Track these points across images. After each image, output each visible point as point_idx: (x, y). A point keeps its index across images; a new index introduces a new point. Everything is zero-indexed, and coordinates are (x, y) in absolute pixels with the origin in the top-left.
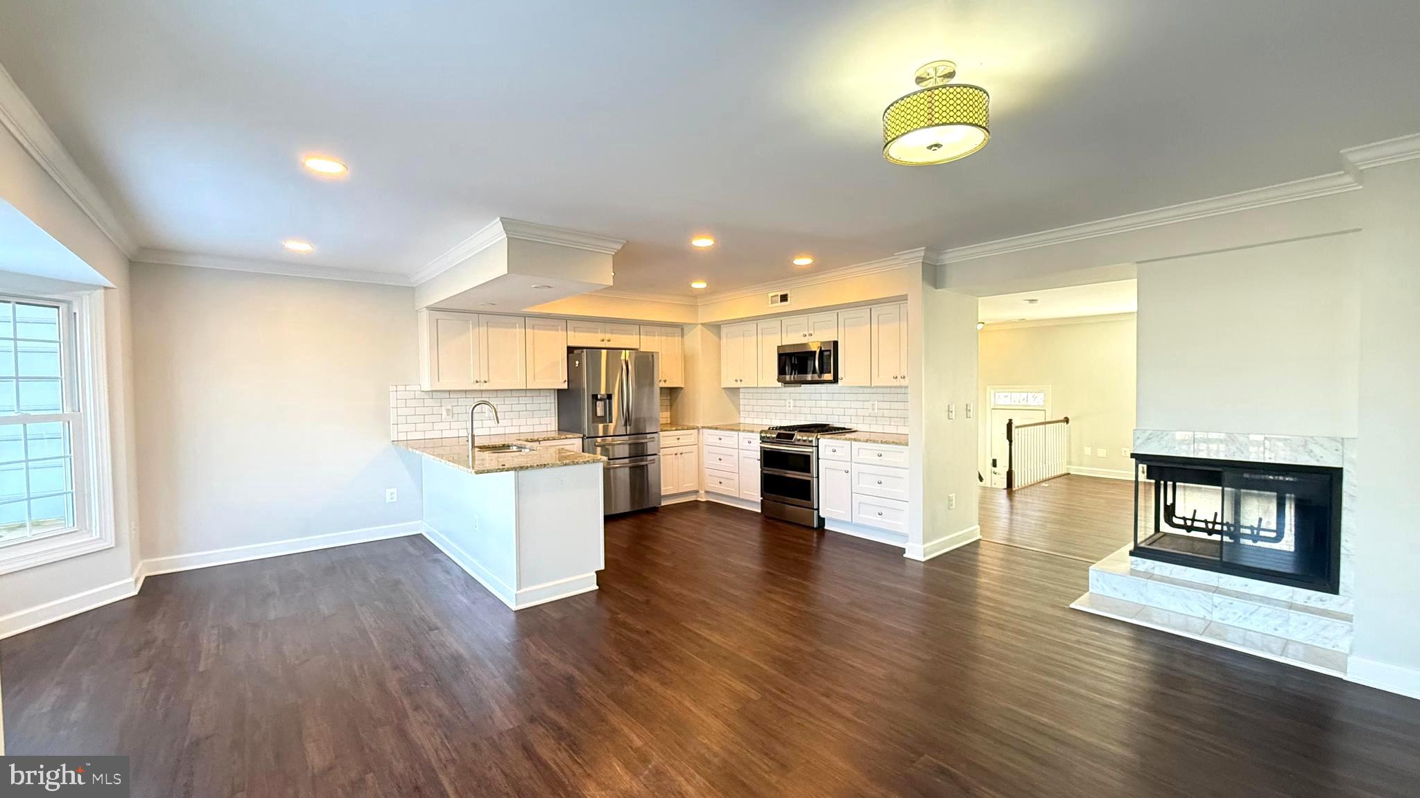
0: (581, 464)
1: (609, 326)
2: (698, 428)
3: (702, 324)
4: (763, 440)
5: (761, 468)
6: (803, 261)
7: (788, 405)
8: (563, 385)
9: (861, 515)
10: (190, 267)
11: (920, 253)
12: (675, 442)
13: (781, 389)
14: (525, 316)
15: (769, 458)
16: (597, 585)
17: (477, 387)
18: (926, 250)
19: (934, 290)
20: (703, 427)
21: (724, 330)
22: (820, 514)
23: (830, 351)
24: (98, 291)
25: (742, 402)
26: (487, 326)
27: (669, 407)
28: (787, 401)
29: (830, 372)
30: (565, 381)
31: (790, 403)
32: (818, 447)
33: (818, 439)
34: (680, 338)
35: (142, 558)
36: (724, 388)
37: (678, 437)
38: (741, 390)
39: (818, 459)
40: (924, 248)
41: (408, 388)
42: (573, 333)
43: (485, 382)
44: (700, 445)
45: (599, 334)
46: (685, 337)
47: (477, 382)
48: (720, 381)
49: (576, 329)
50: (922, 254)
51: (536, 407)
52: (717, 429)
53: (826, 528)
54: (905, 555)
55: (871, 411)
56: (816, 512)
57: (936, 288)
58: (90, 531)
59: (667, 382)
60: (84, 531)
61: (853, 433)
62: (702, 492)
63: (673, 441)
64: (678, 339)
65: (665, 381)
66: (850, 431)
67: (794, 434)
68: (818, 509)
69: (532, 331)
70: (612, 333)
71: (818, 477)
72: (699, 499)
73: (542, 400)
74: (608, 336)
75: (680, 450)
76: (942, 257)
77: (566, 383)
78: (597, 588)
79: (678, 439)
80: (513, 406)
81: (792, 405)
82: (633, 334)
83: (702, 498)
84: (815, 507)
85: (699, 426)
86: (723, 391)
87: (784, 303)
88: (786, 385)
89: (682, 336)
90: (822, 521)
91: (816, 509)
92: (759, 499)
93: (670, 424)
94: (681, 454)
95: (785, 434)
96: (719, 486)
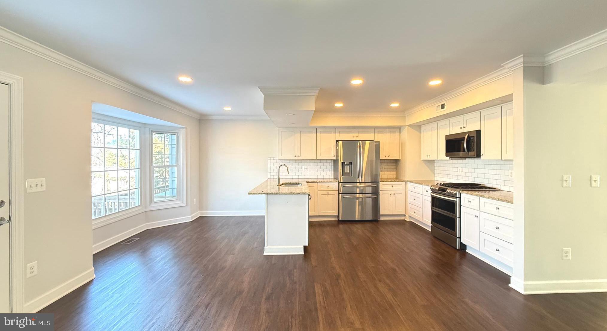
0: (296, 194)
1: (357, 130)
2: (405, 181)
3: (408, 126)
4: (433, 191)
5: (431, 207)
6: (435, 83)
7: (459, 171)
8: (334, 158)
9: (485, 248)
10: (210, 120)
11: (519, 60)
12: (391, 188)
13: (449, 161)
14: (317, 128)
15: (435, 202)
16: (304, 252)
17: (296, 158)
18: (524, 56)
19: (543, 85)
20: (408, 181)
21: (423, 128)
22: (462, 241)
23: (474, 136)
24: (184, 129)
25: (436, 168)
26: (301, 133)
27: (395, 170)
28: (459, 168)
29: (474, 151)
30: (334, 156)
31: (460, 170)
32: (460, 198)
33: (461, 193)
34: (399, 134)
35: (200, 210)
36: (423, 160)
37: (392, 185)
38: (435, 161)
39: (460, 206)
40: (522, 55)
41: (274, 158)
42: (339, 134)
43: (299, 156)
44: (407, 190)
45: (352, 134)
46: (402, 134)
47: (296, 156)
48: (420, 156)
49: (340, 132)
50: (522, 60)
51: (325, 167)
52: (413, 182)
53: (466, 251)
54: (509, 285)
55: (510, 177)
56: (458, 240)
57: (544, 84)
58: (180, 200)
59: (390, 157)
60: (179, 200)
61: (496, 191)
62: (407, 216)
63: (389, 187)
64: (397, 135)
65: (389, 156)
66: (494, 189)
67: (447, 189)
68: (460, 238)
69: (319, 134)
70: (359, 133)
71: (460, 217)
72: (406, 219)
73: (328, 164)
74: (357, 134)
75: (394, 192)
76: (547, 59)
77: (335, 157)
78: (303, 254)
79: (392, 186)
80: (315, 166)
81: (461, 171)
82: (370, 133)
83: (407, 219)
84: (458, 236)
85: (406, 180)
86: (422, 162)
87: (443, 110)
88: (452, 158)
89: (400, 132)
90: (463, 247)
91: (458, 238)
92: (430, 225)
93: (396, 178)
94: (394, 194)
95: (443, 188)
96: (414, 214)
